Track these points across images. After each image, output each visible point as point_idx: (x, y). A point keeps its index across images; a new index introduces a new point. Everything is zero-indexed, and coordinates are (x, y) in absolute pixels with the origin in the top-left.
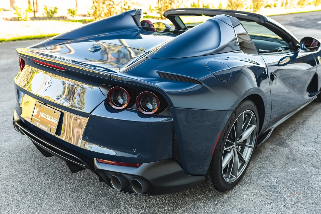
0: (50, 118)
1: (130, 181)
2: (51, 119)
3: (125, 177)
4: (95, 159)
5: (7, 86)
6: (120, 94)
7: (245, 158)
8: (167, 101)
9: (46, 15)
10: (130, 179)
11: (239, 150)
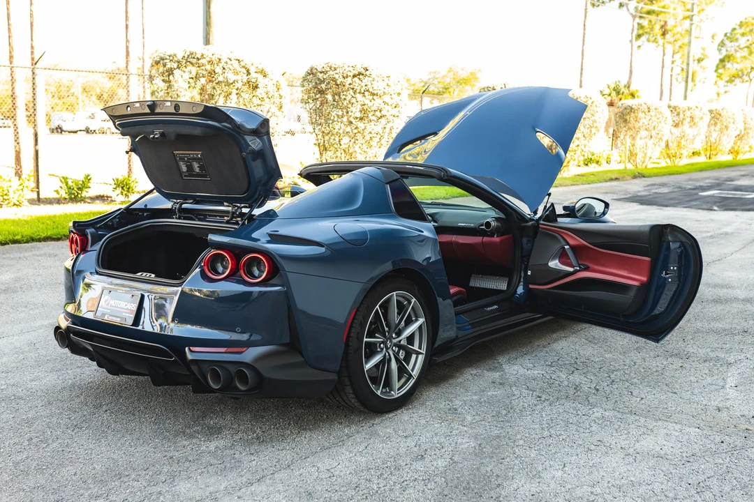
0: (124, 304)
1: (233, 374)
2: (126, 305)
3: (227, 369)
4: (187, 349)
5: (11, 315)
6: (220, 261)
7: (413, 370)
8: (279, 265)
9: (63, 194)
10: (233, 369)
11: (402, 357)
